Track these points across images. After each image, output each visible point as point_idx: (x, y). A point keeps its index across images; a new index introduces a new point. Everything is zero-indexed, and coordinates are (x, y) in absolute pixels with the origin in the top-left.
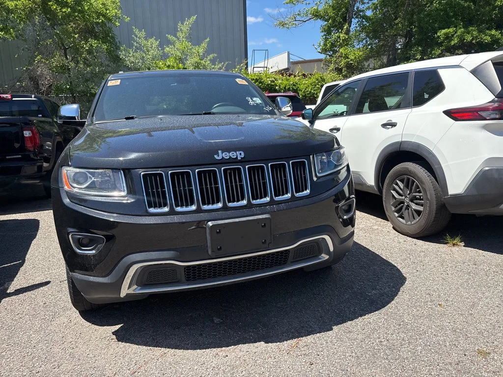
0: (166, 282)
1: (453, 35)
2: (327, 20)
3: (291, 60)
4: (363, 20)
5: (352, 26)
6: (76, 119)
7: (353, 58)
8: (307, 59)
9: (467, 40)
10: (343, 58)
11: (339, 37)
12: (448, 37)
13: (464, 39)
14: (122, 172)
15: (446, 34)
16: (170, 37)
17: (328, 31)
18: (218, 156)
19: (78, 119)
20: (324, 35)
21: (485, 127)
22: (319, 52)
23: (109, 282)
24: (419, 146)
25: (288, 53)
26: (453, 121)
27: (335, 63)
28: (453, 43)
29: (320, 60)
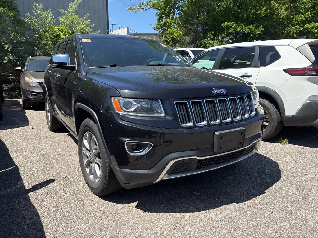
0: (184, 170)
1: (231, 27)
2: (160, 10)
3: (129, 33)
4: (182, 13)
5: (175, 15)
6: (67, 65)
7: (176, 35)
8: (140, 33)
9: (238, 30)
10: (170, 34)
11: (168, 22)
12: (228, 28)
13: (236, 30)
14: (160, 101)
15: (227, 25)
16: (62, 11)
17: (161, 18)
18: (214, 91)
19: (69, 65)
20: (159, 19)
21: (309, 79)
22: (154, 30)
23: (153, 173)
24: (267, 88)
25: (128, 28)
26: (290, 76)
27: (165, 37)
28: (230, 31)
29: (156, 34)
